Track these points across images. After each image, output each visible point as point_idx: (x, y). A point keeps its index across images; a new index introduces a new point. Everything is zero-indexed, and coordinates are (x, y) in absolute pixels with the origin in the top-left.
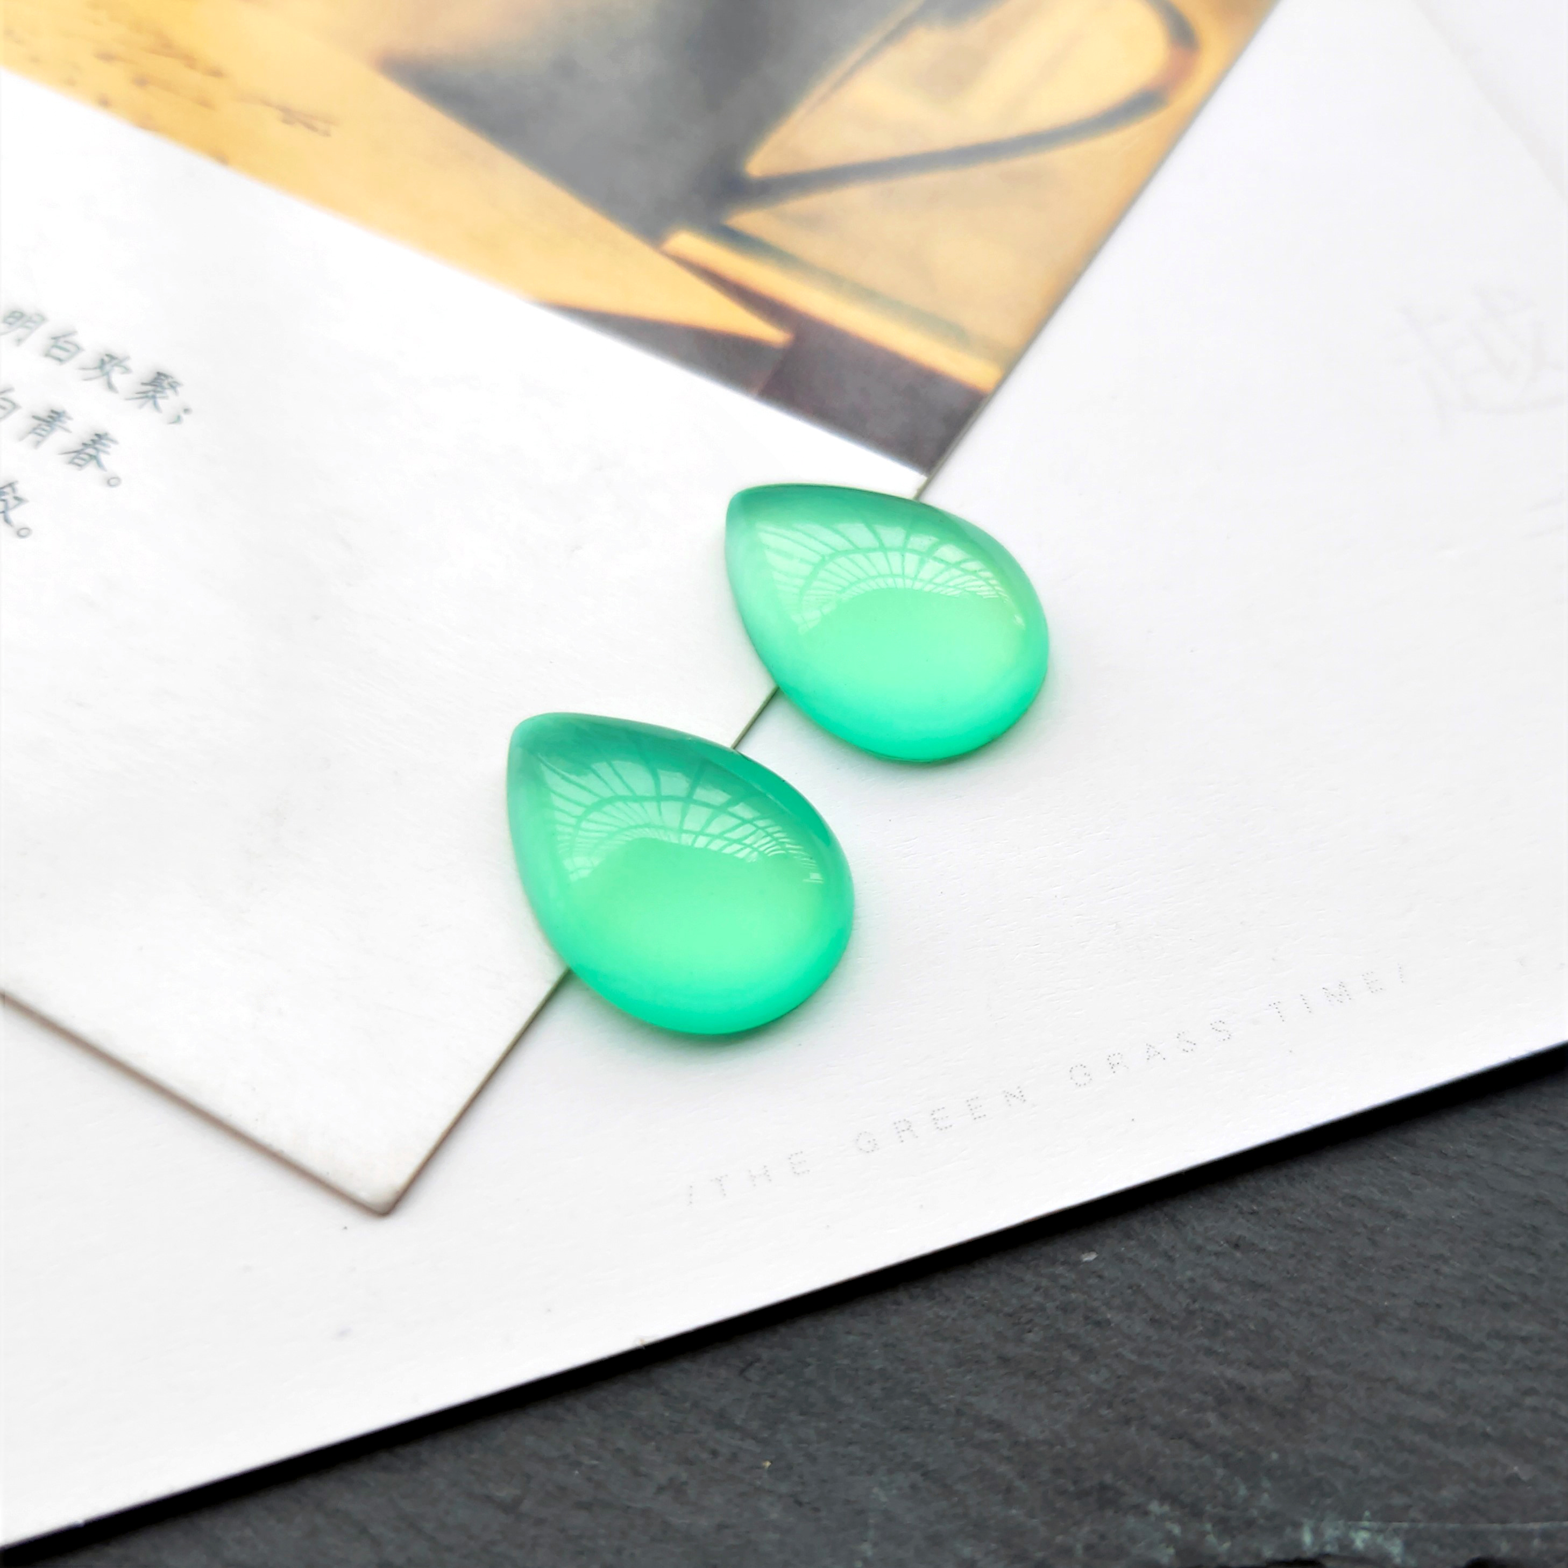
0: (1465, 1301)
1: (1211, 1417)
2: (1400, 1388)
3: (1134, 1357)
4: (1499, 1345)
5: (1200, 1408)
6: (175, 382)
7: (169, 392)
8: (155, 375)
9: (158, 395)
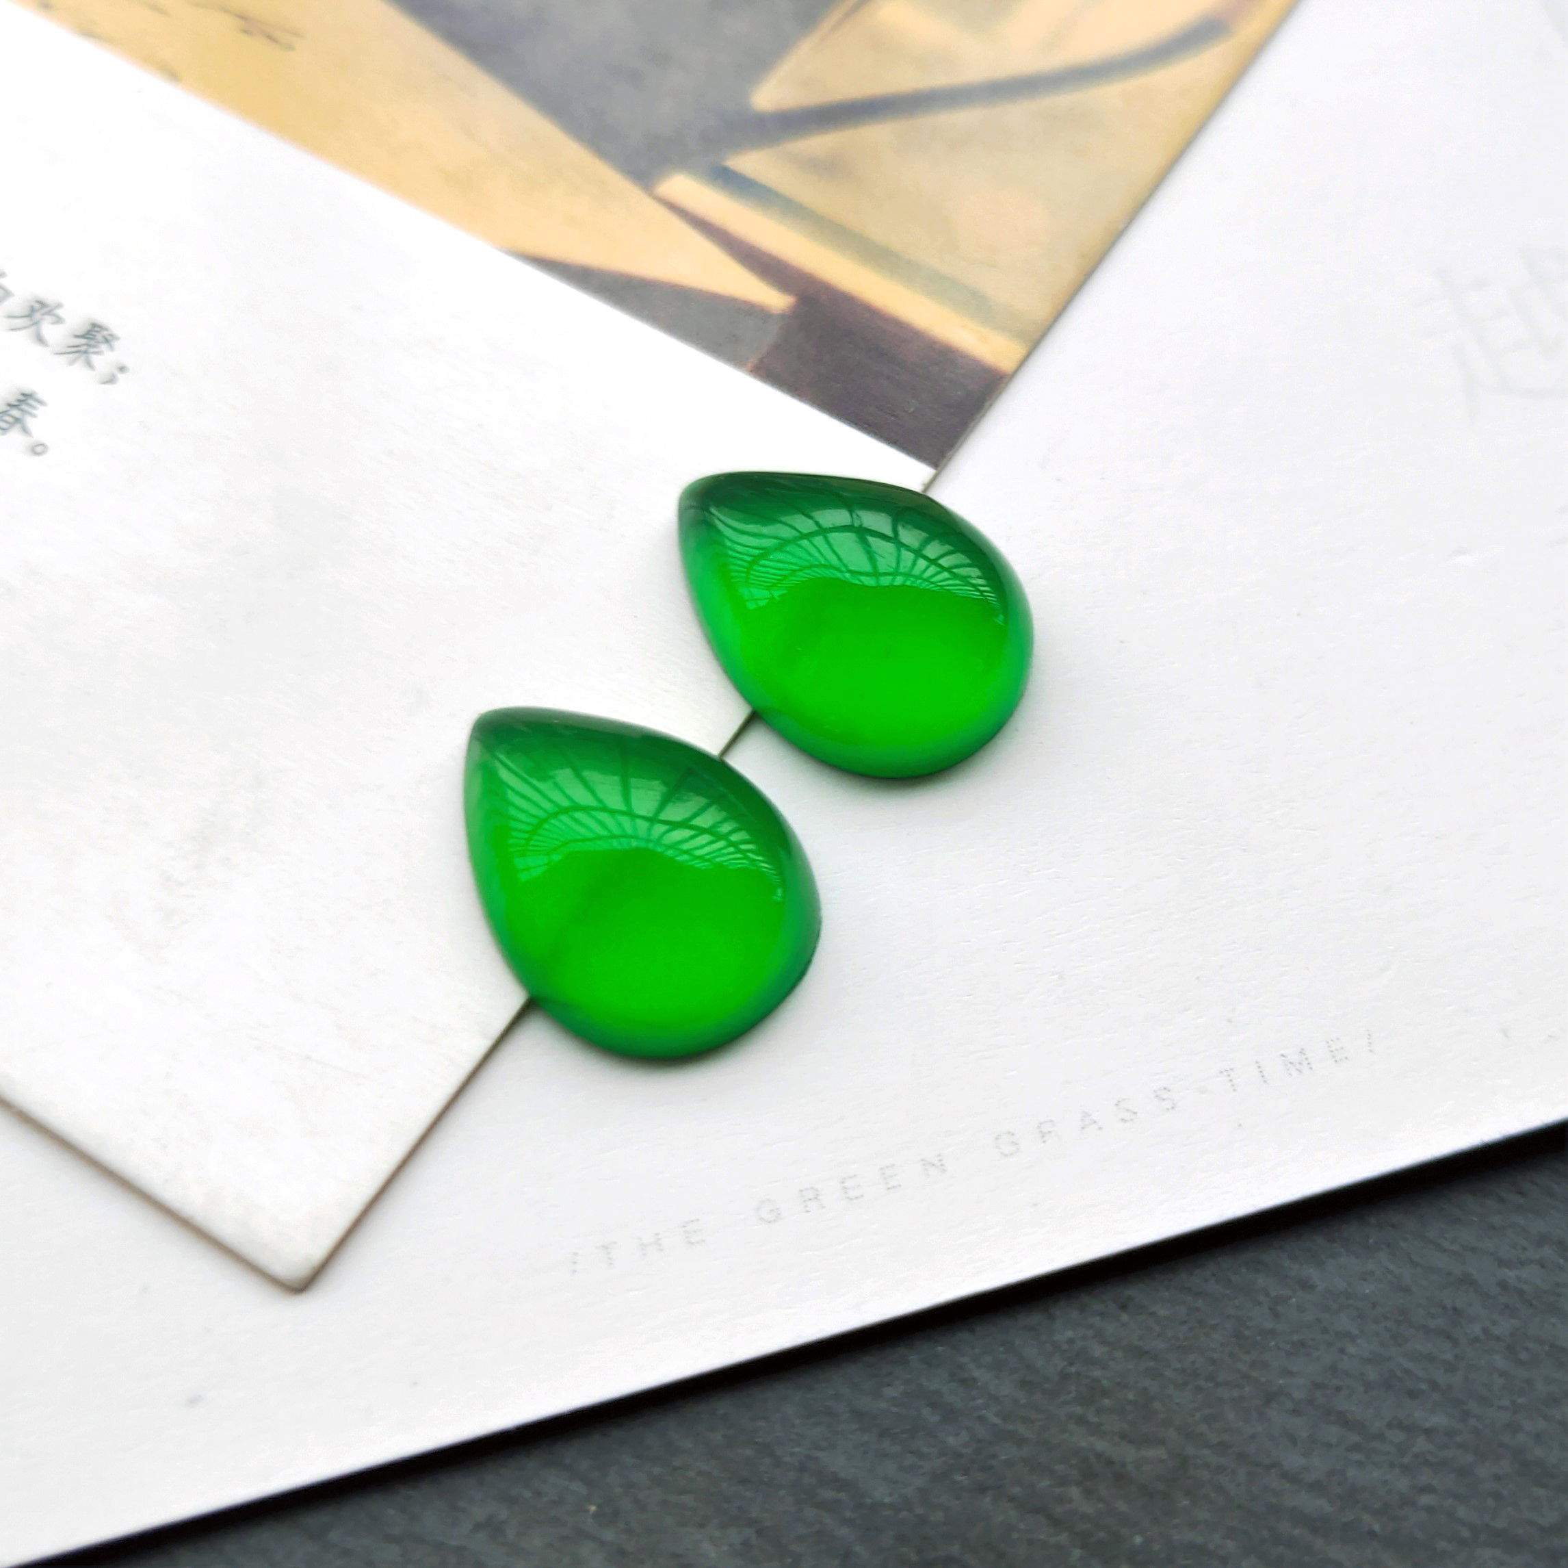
0: (1368, 1386)
1: (1074, 1492)
2: (1285, 1475)
3: (997, 1420)
4: (1398, 1436)
5: (1063, 1481)
6: (111, 335)
7: (104, 347)
8: (89, 328)
9: (92, 350)
